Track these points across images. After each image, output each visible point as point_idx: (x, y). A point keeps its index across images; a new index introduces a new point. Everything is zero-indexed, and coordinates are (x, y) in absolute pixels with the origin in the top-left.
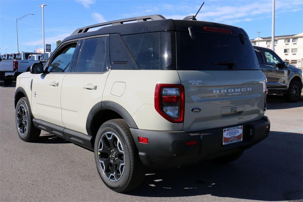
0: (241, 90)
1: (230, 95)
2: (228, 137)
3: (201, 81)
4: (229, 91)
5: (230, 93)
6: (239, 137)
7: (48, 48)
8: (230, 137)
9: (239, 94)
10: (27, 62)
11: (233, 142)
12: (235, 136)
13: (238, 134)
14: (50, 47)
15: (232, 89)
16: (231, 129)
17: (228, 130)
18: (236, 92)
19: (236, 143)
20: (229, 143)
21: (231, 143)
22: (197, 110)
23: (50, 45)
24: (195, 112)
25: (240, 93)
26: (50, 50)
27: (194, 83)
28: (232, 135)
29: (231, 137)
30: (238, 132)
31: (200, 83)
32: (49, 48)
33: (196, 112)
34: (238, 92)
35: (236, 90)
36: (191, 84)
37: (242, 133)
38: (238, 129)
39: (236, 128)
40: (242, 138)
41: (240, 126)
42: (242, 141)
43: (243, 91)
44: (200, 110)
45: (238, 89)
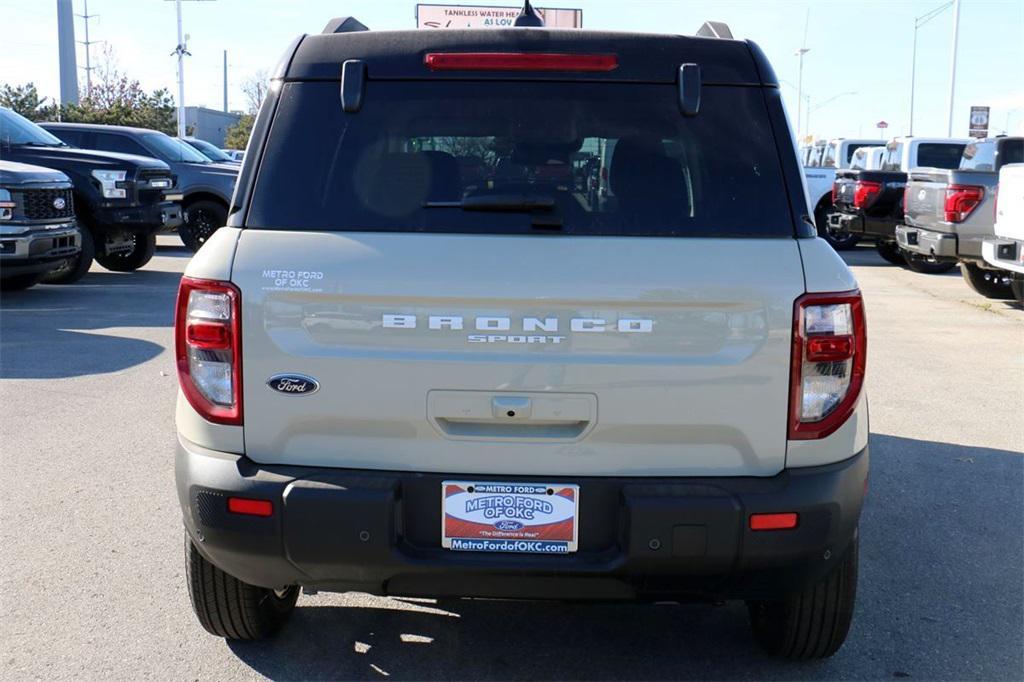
0: (563, 325)
1: (488, 344)
2: (476, 517)
3: (318, 276)
4: (482, 323)
5: (488, 333)
6: (560, 531)
7: (977, 120)
8: (492, 522)
10: (821, 176)
11: (505, 547)
12: (526, 523)
13: (542, 519)
14: (988, 117)
15: (503, 316)
16: (489, 489)
17: (471, 490)
18: (527, 334)
19: (527, 554)
20: (480, 547)
21: (493, 547)
22: (295, 387)
23: (988, 109)
24: (284, 391)
26: (986, 127)
27: (284, 282)
28: (503, 518)
30: (548, 509)
31: (312, 283)
32: (982, 120)
33: (291, 392)
36: (271, 282)
37: (571, 519)
38: (546, 498)
39: (527, 487)
40: (571, 540)
41: (557, 488)
42: (570, 553)
43: (581, 329)
44: (310, 387)
45: (547, 321)
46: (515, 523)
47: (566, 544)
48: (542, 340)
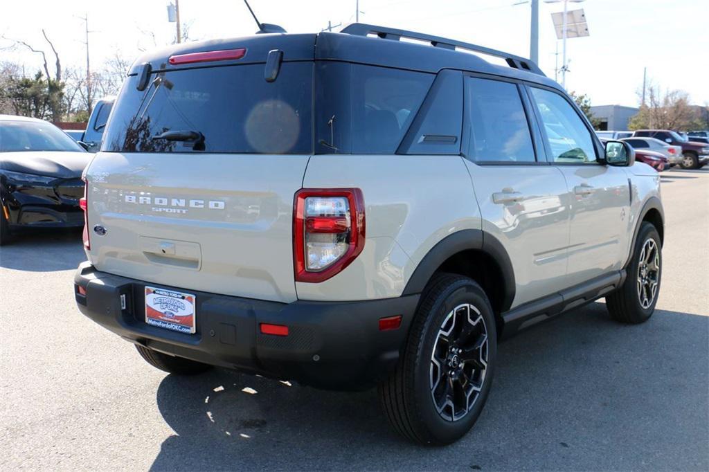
0: (187, 203)
1: (158, 212)
2: (157, 308)
4: (157, 201)
5: (158, 206)
6: (185, 321)
8: (163, 311)
9: (181, 211)
11: (167, 326)
12: (176, 314)
13: (181, 313)
15: (164, 197)
16: (161, 293)
17: (154, 292)
18: (173, 208)
19: (175, 331)
20: (159, 324)
21: (163, 325)
25: (184, 211)
27: (98, 178)
28: (167, 310)
29: (165, 313)
30: (183, 308)
34: (177, 207)
35: (174, 202)
37: (192, 315)
38: (182, 300)
39: (174, 294)
40: (192, 326)
41: (186, 295)
42: (192, 334)
43: (194, 206)
44: (104, 232)
45: (181, 200)
46: (171, 314)
47: (189, 328)
48: (179, 211)
